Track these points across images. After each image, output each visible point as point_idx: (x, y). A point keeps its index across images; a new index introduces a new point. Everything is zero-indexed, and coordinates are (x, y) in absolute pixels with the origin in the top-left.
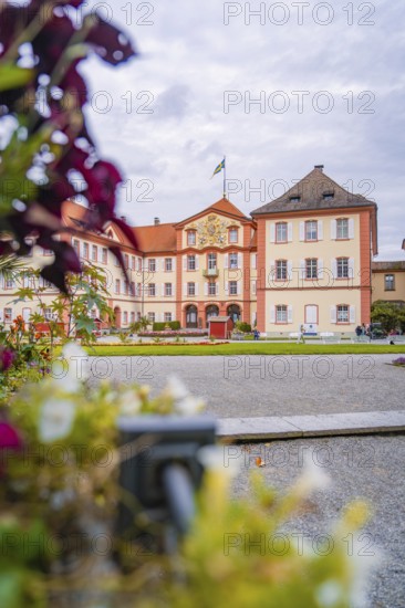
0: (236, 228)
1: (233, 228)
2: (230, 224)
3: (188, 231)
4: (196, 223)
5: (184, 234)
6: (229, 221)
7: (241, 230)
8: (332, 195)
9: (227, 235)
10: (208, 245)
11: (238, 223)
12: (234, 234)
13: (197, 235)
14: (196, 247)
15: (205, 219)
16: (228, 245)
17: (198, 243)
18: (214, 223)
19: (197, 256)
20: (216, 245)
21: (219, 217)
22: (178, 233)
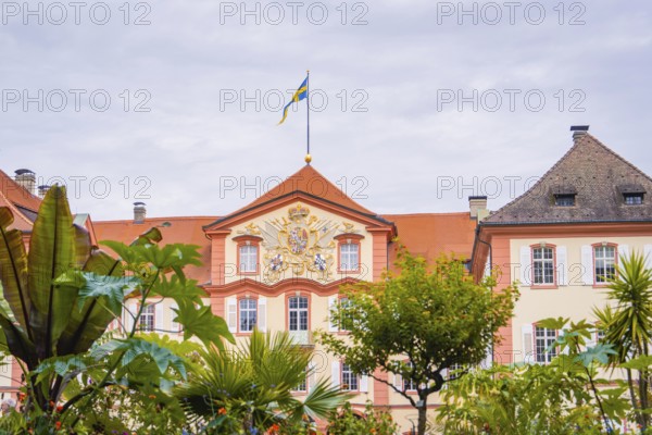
0: (356, 238)
1: (348, 239)
2: (342, 229)
3: (242, 240)
4: (259, 224)
5: (230, 246)
6: (339, 224)
7: (368, 243)
8: (641, 195)
9: (335, 254)
10: (288, 275)
11: (360, 228)
12: (349, 251)
13: (263, 250)
14: (259, 279)
15: (281, 214)
16: (337, 277)
17: (263, 269)
18: (303, 224)
19: (262, 300)
20: (306, 275)
21: (314, 211)
22: (215, 243)
